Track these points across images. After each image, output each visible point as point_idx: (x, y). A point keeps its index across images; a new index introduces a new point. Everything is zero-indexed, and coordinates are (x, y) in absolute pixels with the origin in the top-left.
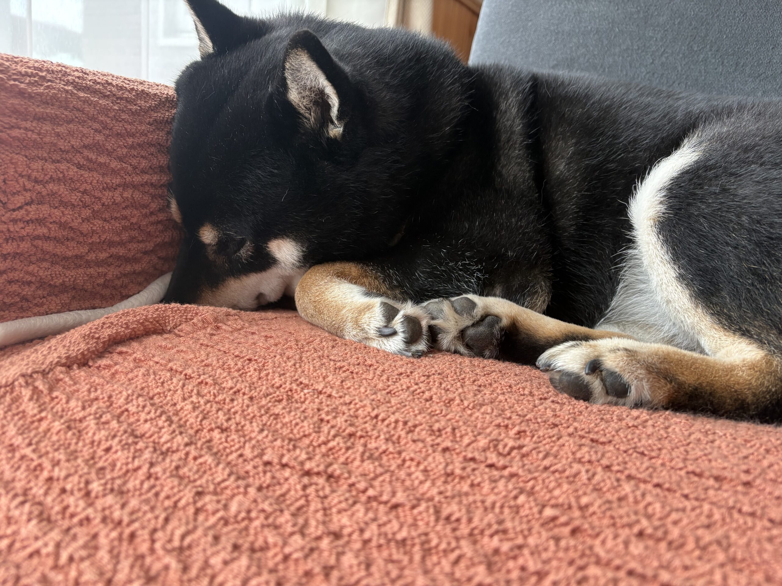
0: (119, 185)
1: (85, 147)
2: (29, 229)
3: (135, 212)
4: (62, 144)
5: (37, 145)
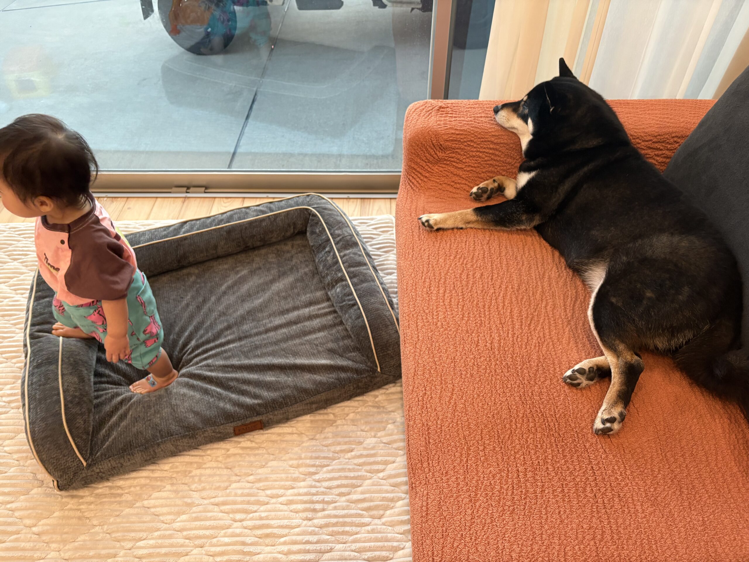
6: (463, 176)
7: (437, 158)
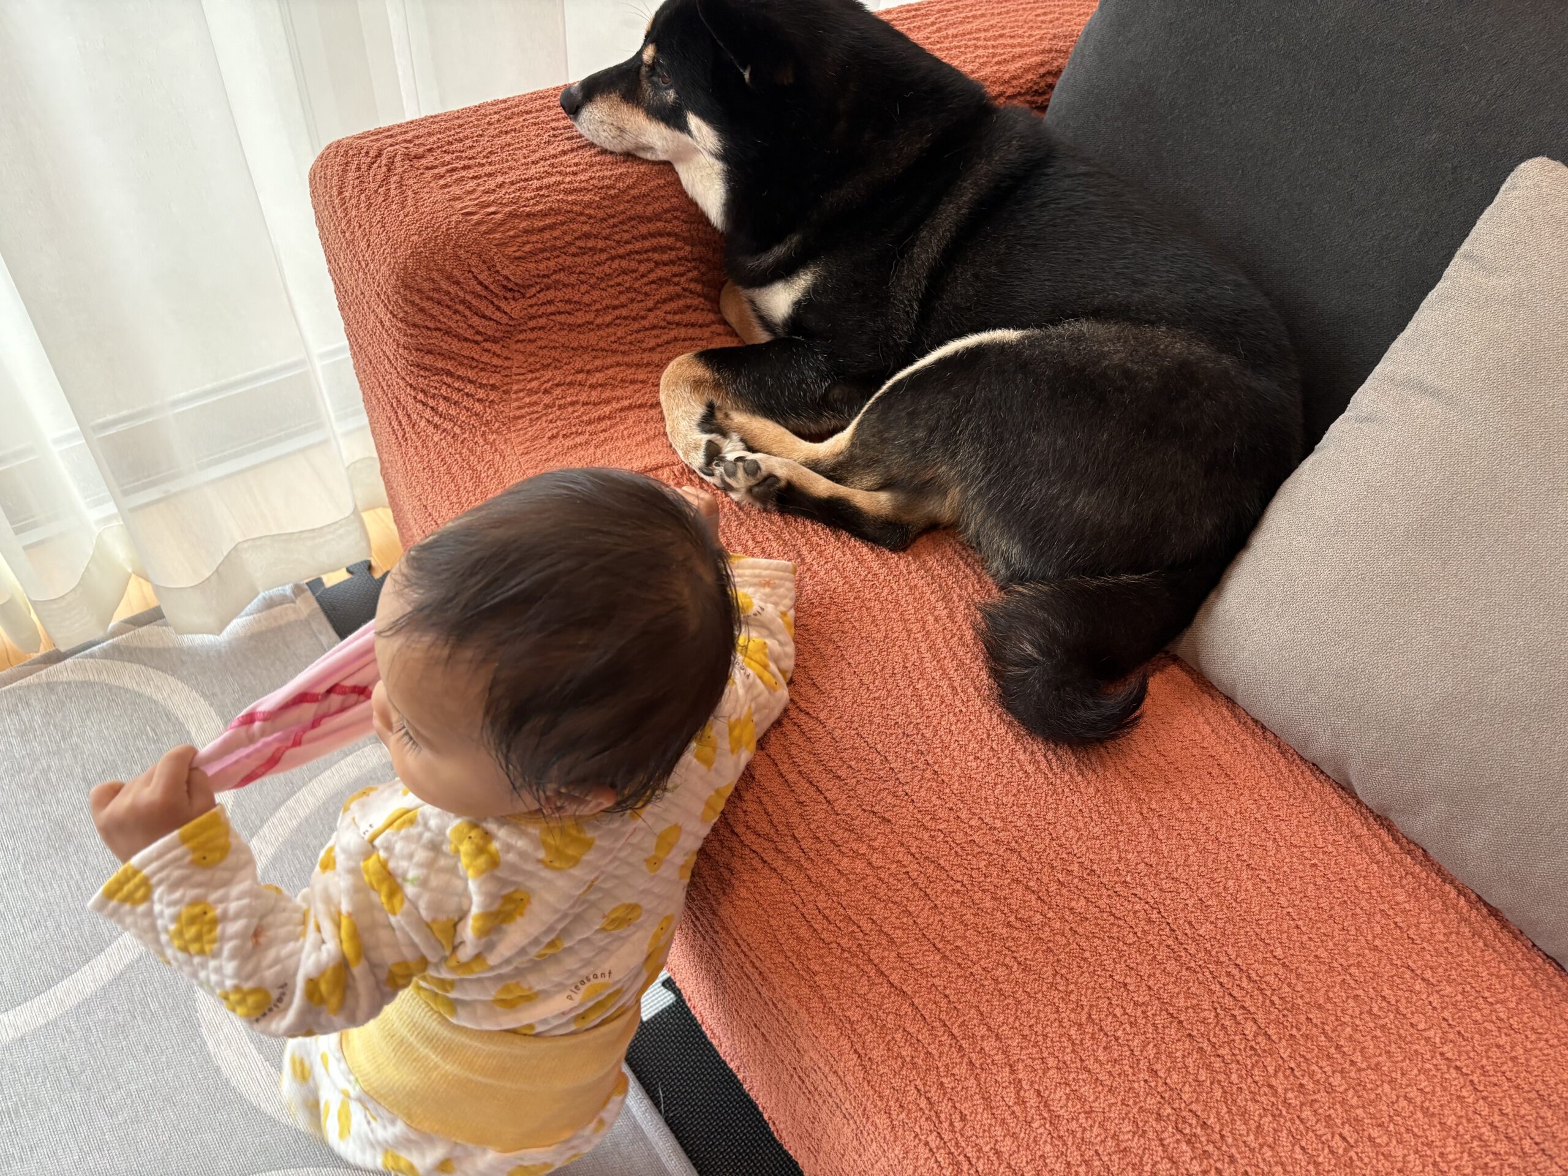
0: (607, 260)
1: (576, 239)
2: (542, 310)
3: (626, 278)
4: (558, 243)
5: (542, 251)
6: (602, 344)
7: (505, 320)
